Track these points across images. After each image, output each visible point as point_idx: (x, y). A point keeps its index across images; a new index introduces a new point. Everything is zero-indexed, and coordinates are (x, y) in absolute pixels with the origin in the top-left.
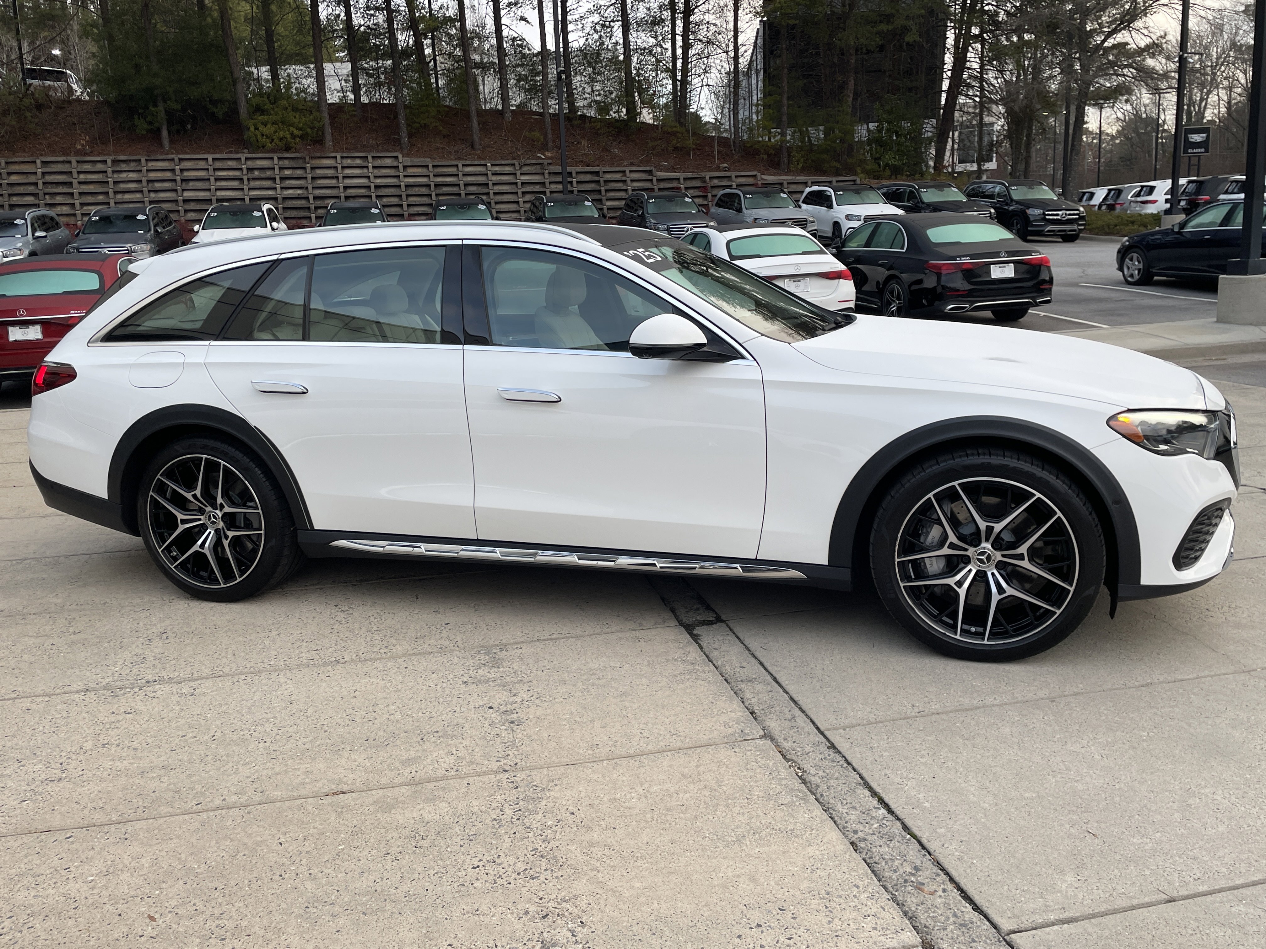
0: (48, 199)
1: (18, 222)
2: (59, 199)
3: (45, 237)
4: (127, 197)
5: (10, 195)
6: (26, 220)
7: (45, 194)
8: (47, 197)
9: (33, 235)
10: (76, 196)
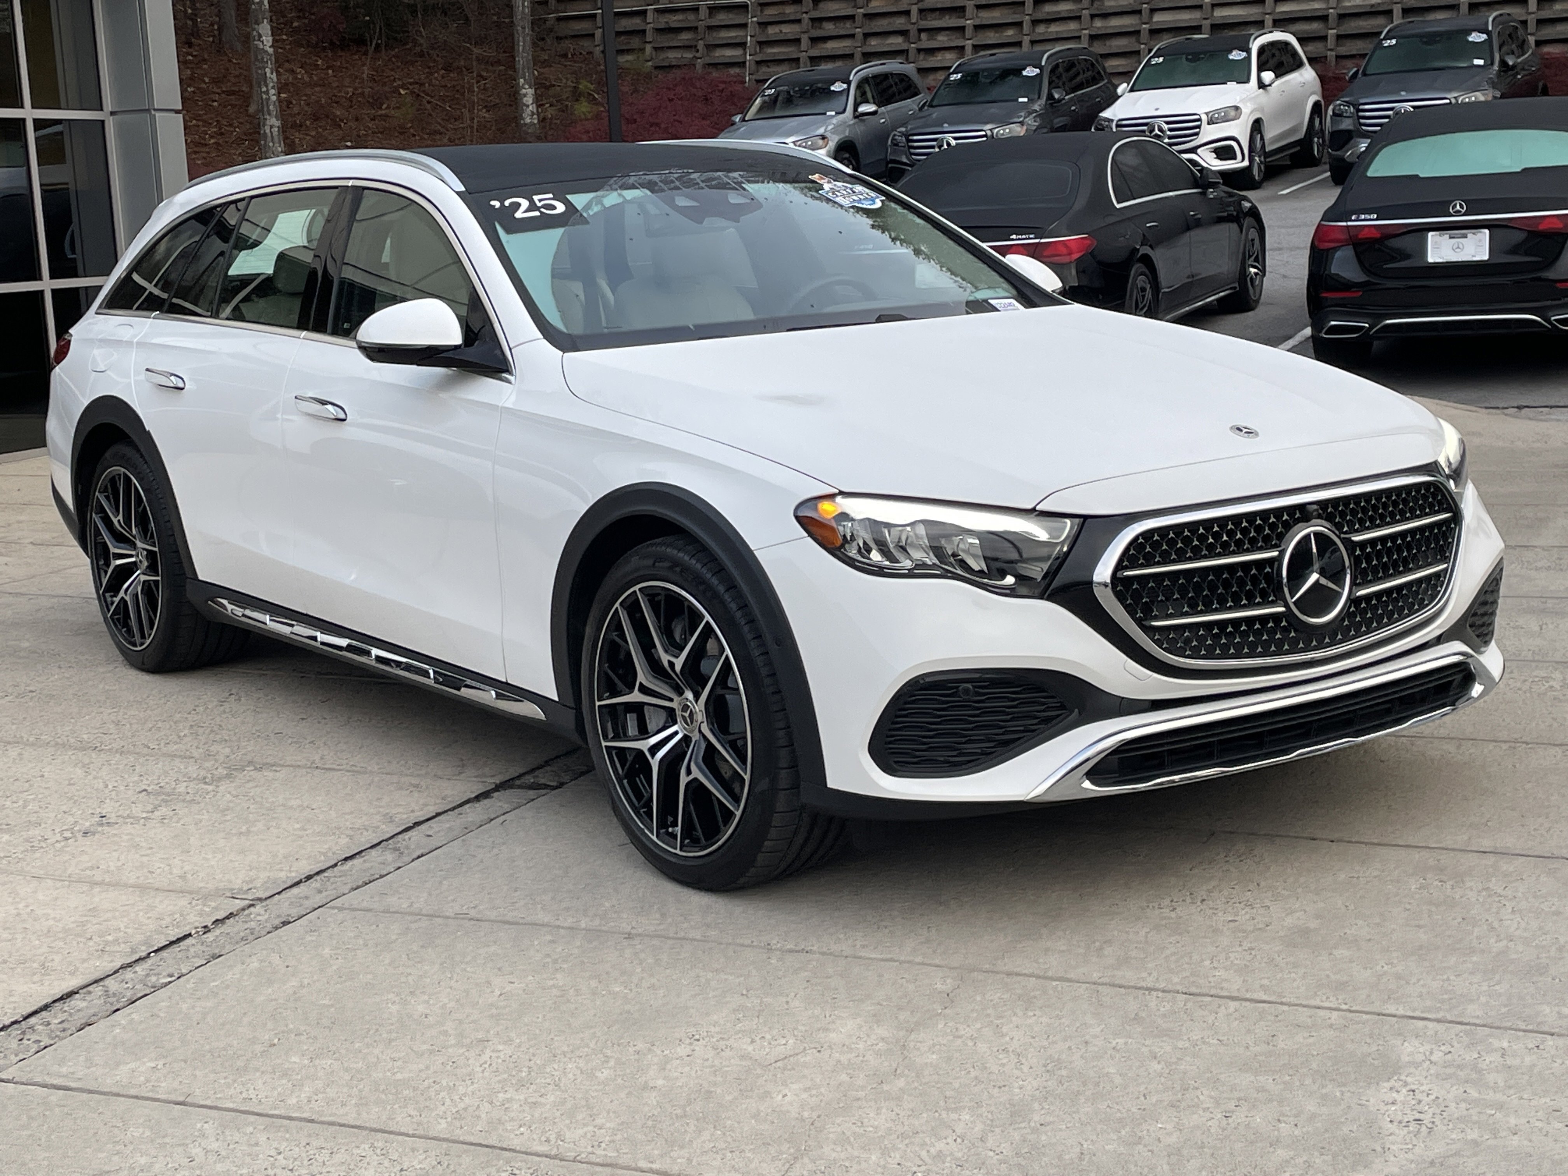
0: (926, 42)
1: (837, 87)
2: (942, 39)
3: (874, 113)
4: (1055, 29)
5: (866, 36)
6: (849, 83)
7: (920, 31)
8: (924, 36)
9: (855, 110)
10: (969, 32)
